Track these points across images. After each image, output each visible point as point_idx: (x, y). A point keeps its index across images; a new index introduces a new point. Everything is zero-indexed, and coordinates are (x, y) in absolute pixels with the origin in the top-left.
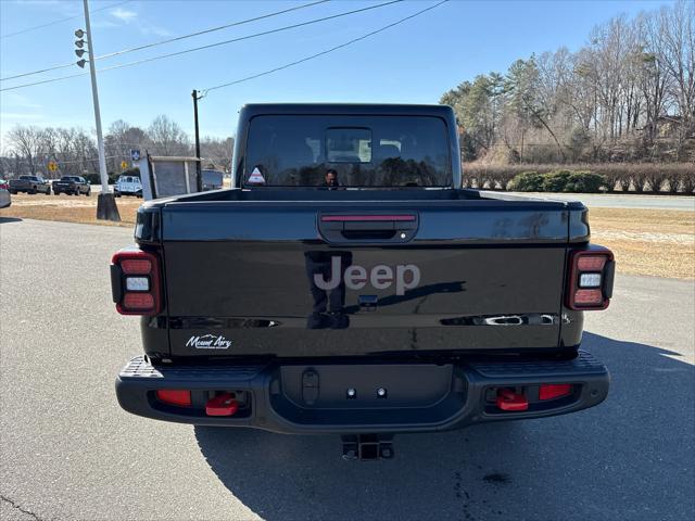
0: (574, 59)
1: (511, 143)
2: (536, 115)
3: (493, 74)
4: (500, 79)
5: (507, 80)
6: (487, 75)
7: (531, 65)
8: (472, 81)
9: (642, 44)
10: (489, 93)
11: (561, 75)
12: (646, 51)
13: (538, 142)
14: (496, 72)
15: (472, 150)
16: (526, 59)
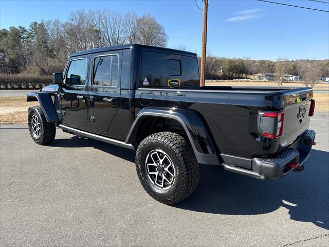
0: (63, 26)
1: (39, 64)
2: (51, 51)
3: (20, 27)
4: (25, 31)
5: (30, 31)
6: (17, 27)
7: (42, 26)
8: (8, 29)
9: (93, 25)
10: (20, 37)
11: (58, 32)
12: (94, 28)
13: (54, 65)
14: (23, 26)
15: (16, 68)
16: (39, 22)
